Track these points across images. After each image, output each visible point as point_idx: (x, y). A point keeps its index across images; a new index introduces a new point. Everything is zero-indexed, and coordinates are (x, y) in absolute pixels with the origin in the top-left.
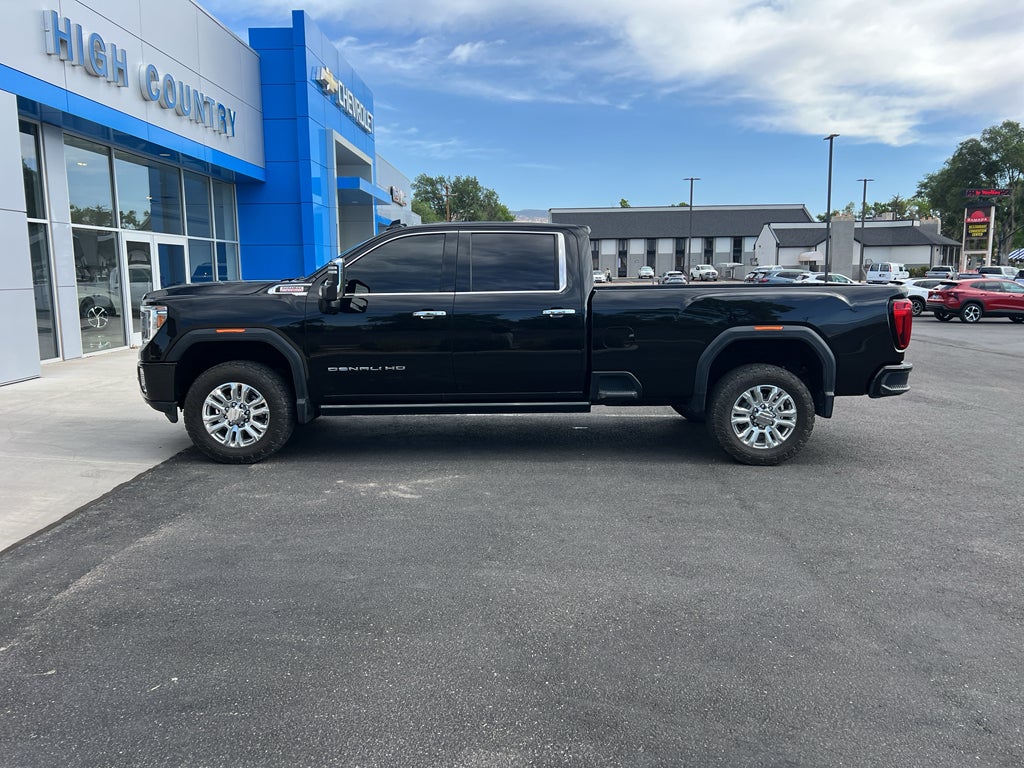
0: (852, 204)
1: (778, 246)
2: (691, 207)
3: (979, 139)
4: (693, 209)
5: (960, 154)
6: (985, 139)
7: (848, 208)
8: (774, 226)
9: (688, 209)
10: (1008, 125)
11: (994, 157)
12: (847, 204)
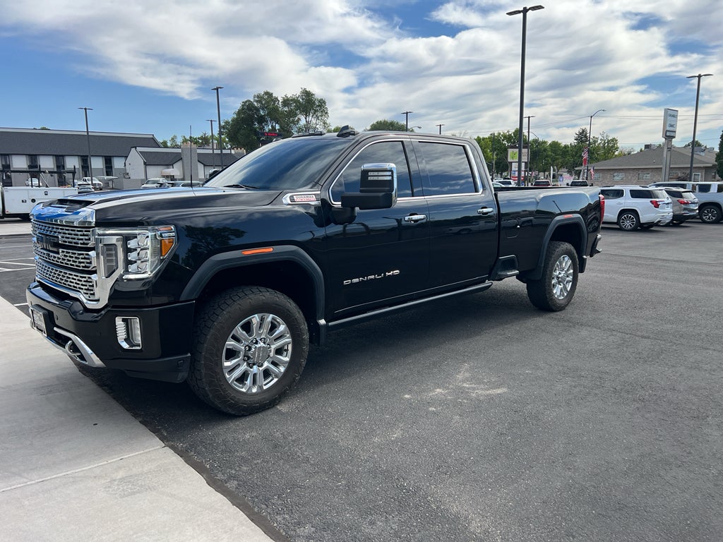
0: (175, 137)
1: (145, 163)
2: (88, 132)
3: (252, 100)
4: (90, 134)
5: (243, 109)
6: (257, 101)
7: (173, 139)
8: (139, 149)
9: (86, 134)
10: (267, 93)
11: (262, 113)
12: (172, 136)
